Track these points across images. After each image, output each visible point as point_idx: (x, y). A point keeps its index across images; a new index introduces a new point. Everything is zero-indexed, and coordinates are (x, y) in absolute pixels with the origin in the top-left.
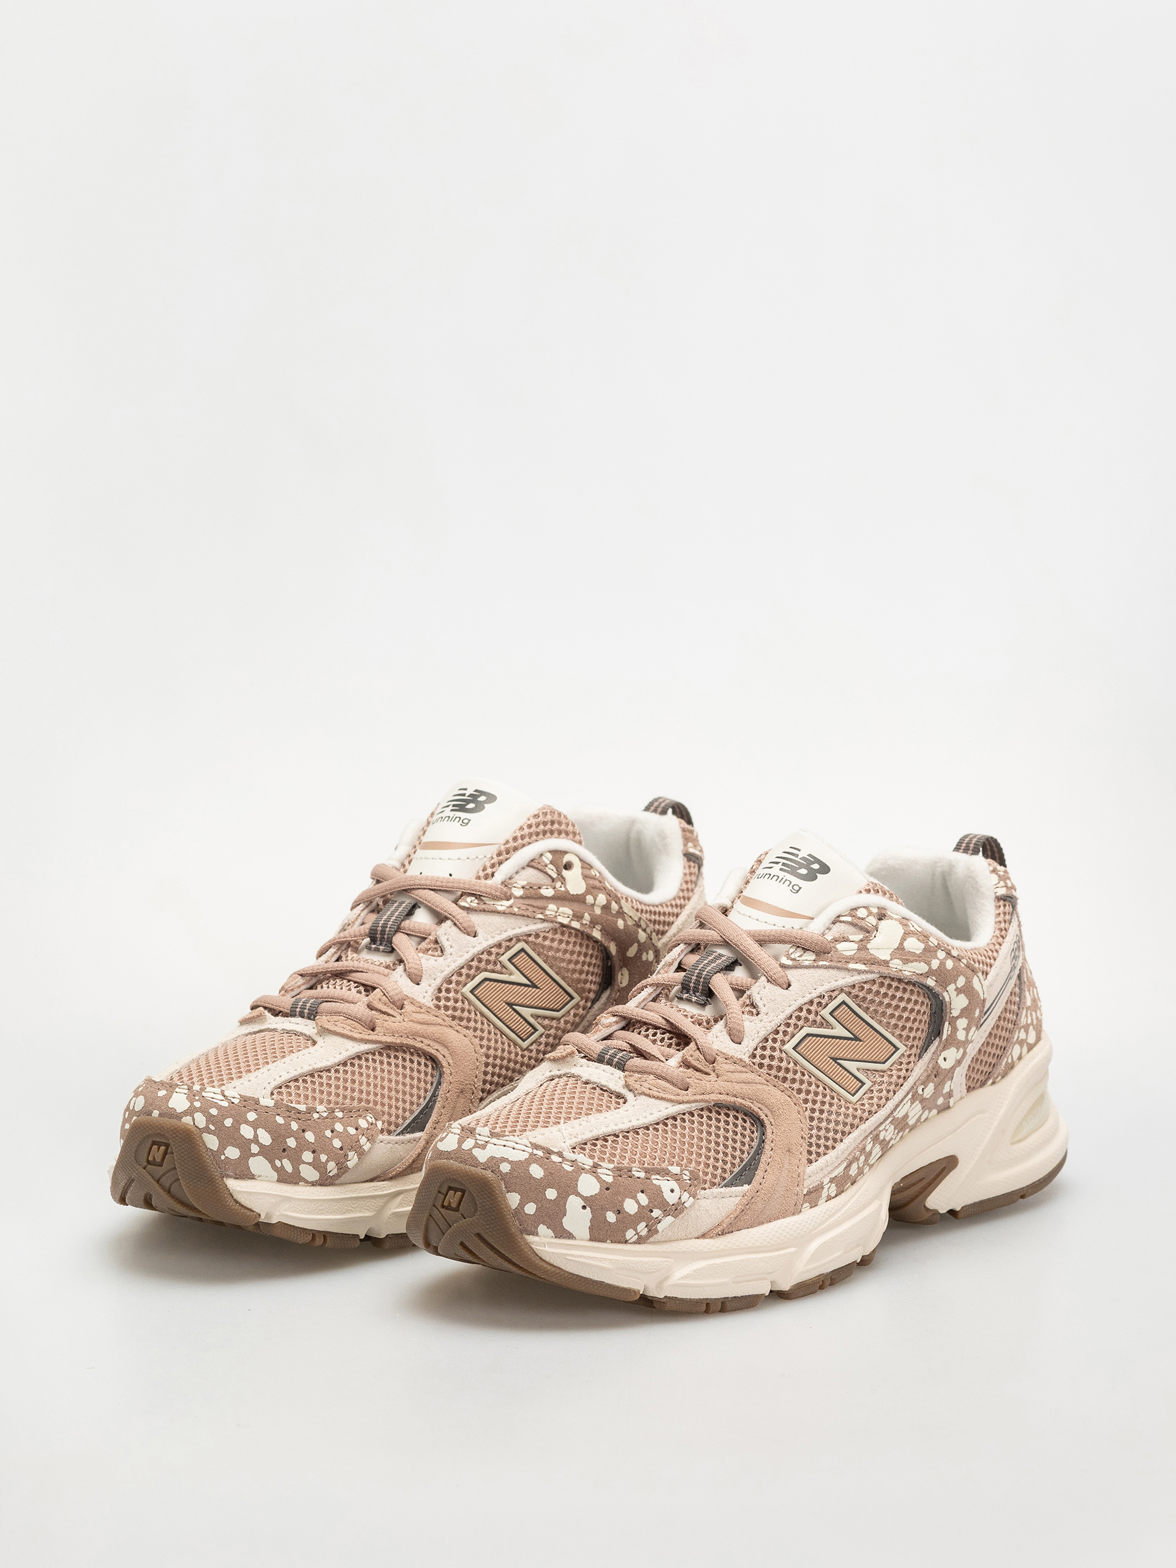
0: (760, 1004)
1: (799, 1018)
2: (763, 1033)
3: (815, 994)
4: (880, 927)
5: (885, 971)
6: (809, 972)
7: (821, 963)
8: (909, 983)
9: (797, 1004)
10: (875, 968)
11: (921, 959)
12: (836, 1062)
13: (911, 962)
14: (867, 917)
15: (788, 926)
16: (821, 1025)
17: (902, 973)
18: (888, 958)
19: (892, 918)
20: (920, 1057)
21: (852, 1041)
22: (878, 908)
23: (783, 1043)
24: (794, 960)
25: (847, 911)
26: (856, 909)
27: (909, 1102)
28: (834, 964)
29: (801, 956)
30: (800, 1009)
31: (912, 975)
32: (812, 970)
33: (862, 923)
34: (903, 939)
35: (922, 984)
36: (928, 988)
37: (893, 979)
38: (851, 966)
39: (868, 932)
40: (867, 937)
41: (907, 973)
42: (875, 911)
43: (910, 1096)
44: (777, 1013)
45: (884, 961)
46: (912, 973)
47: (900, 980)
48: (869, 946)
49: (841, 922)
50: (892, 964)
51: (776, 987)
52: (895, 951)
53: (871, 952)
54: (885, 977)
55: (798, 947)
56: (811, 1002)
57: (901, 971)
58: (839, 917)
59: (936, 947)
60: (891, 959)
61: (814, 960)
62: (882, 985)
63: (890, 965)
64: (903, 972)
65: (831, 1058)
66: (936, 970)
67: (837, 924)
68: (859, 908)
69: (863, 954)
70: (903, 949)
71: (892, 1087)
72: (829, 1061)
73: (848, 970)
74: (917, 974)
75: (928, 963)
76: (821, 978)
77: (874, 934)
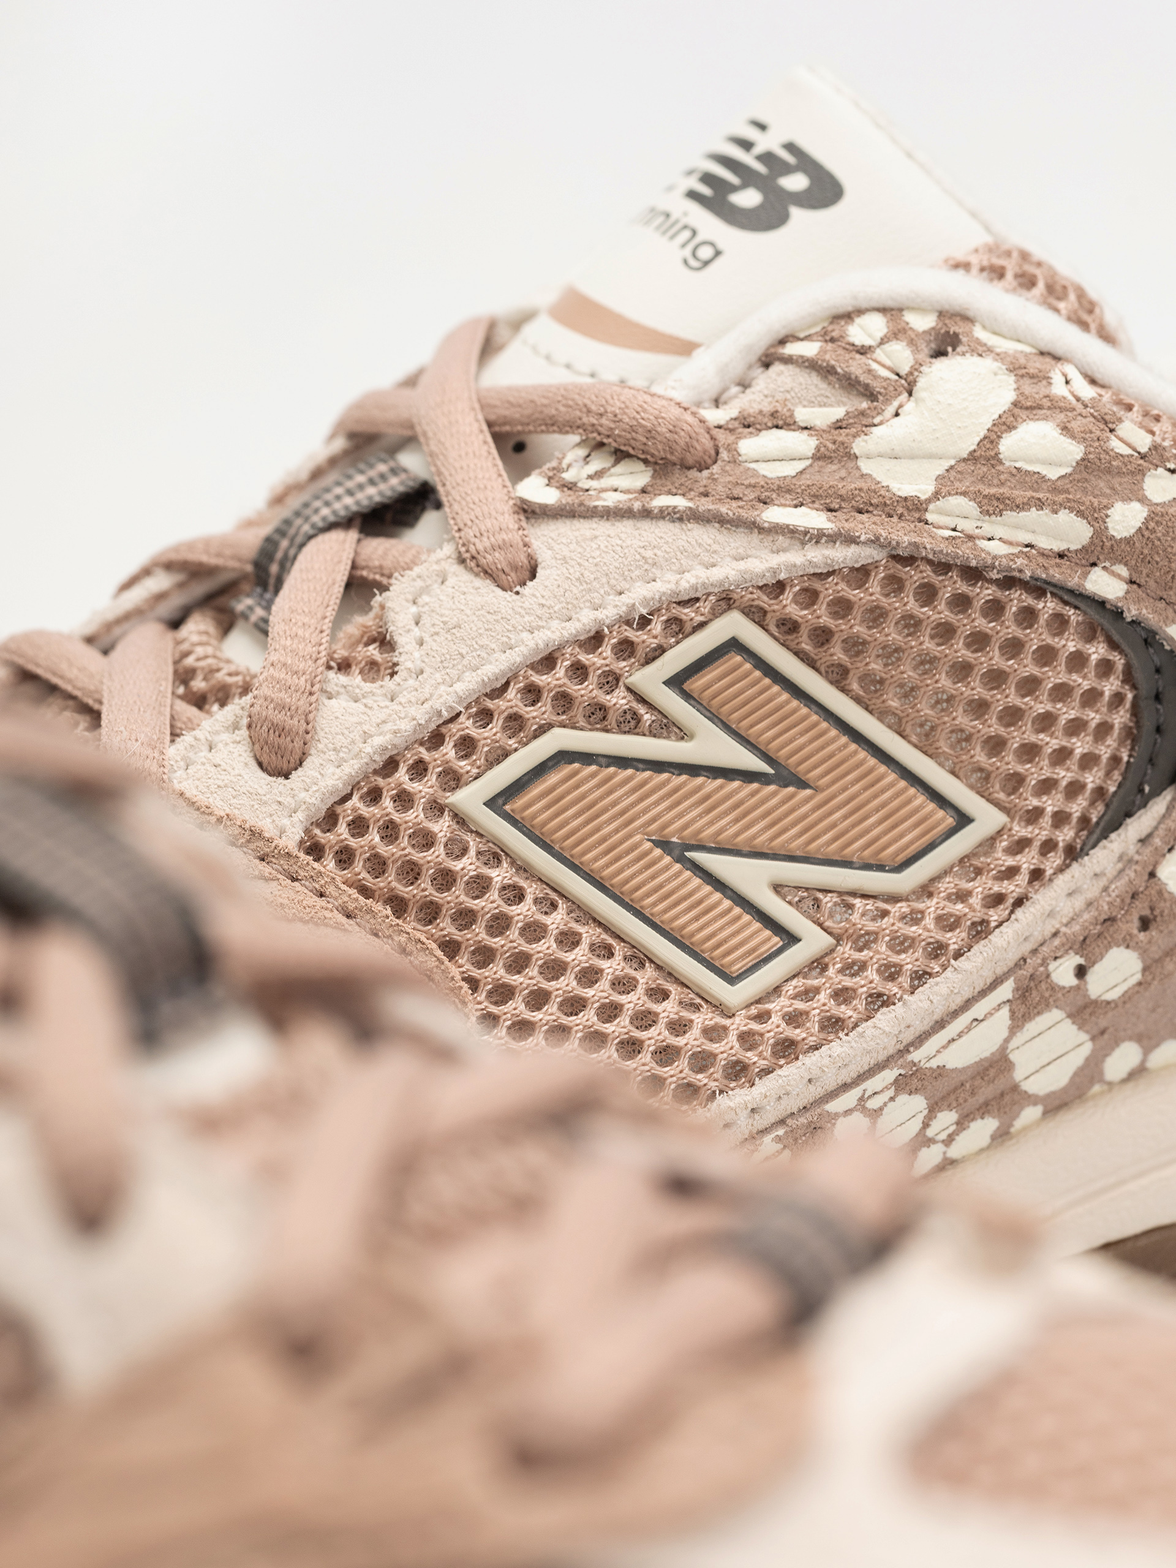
0: (405, 640)
1: (533, 693)
2: (380, 741)
3: (609, 613)
4: (922, 383)
5: (903, 535)
6: (612, 532)
7: (663, 501)
8: (1009, 582)
9: (532, 644)
10: (864, 526)
11: (1060, 498)
12: (681, 859)
13: (1019, 507)
14: (882, 342)
15: (610, 375)
16: (630, 723)
17: (975, 548)
18: (922, 489)
19: (981, 350)
20: (1073, 854)
21: (768, 783)
22: (941, 314)
23: (453, 780)
24: (570, 486)
25: (814, 324)
26: (848, 316)
27: (1005, 1012)
28: (705, 505)
29: (598, 475)
30: (548, 662)
31: (1012, 557)
32: (625, 527)
33: (856, 366)
34: (1004, 424)
35: (1062, 588)
36: (1101, 604)
37: (943, 567)
38: (775, 515)
39: (870, 395)
40: (863, 413)
41: (996, 548)
42: (922, 323)
43: (1006, 991)
44: (454, 673)
45: (906, 499)
46: (1016, 550)
47: (973, 574)
48: (859, 446)
49: (788, 360)
50: (940, 512)
51: (478, 582)
52: (962, 467)
53: (865, 466)
54: (909, 560)
55: (601, 445)
56: (595, 640)
57: (971, 538)
58: (782, 342)
59: (1143, 457)
60: (937, 496)
61: (644, 491)
62: (895, 585)
63: (929, 517)
64: (983, 544)
65: (657, 844)
66: (1128, 541)
67: (777, 368)
68: (860, 312)
69: (831, 476)
70: (995, 460)
71: (909, 961)
72: (650, 851)
73: (754, 527)
74: (1043, 554)
75: (1095, 516)
76: (649, 554)
77: (896, 404)
